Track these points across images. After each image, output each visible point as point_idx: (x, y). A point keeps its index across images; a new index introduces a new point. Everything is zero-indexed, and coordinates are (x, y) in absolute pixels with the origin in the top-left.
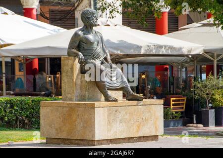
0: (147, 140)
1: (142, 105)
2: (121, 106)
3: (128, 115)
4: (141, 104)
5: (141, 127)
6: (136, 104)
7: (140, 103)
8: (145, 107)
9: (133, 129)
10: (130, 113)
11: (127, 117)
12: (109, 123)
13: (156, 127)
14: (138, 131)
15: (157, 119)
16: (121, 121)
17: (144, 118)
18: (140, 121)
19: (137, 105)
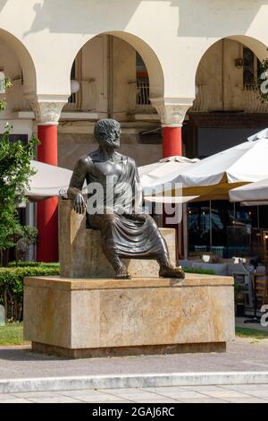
0: (199, 351)
1: (184, 286)
2: (133, 288)
3: (149, 303)
4: (180, 284)
5: (180, 326)
6: (168, 284)
7: (178, 282)
8: (189, 290)
9: (162, 329)
10: (153, 301)
11: (147, 307)
12: (105, 318)
13: (216, 328)
14: (172, 334)
15: (218, 312)
16: (131, 315)
17: (187, 309)
18: (178, 314)
19: (171, 286)
